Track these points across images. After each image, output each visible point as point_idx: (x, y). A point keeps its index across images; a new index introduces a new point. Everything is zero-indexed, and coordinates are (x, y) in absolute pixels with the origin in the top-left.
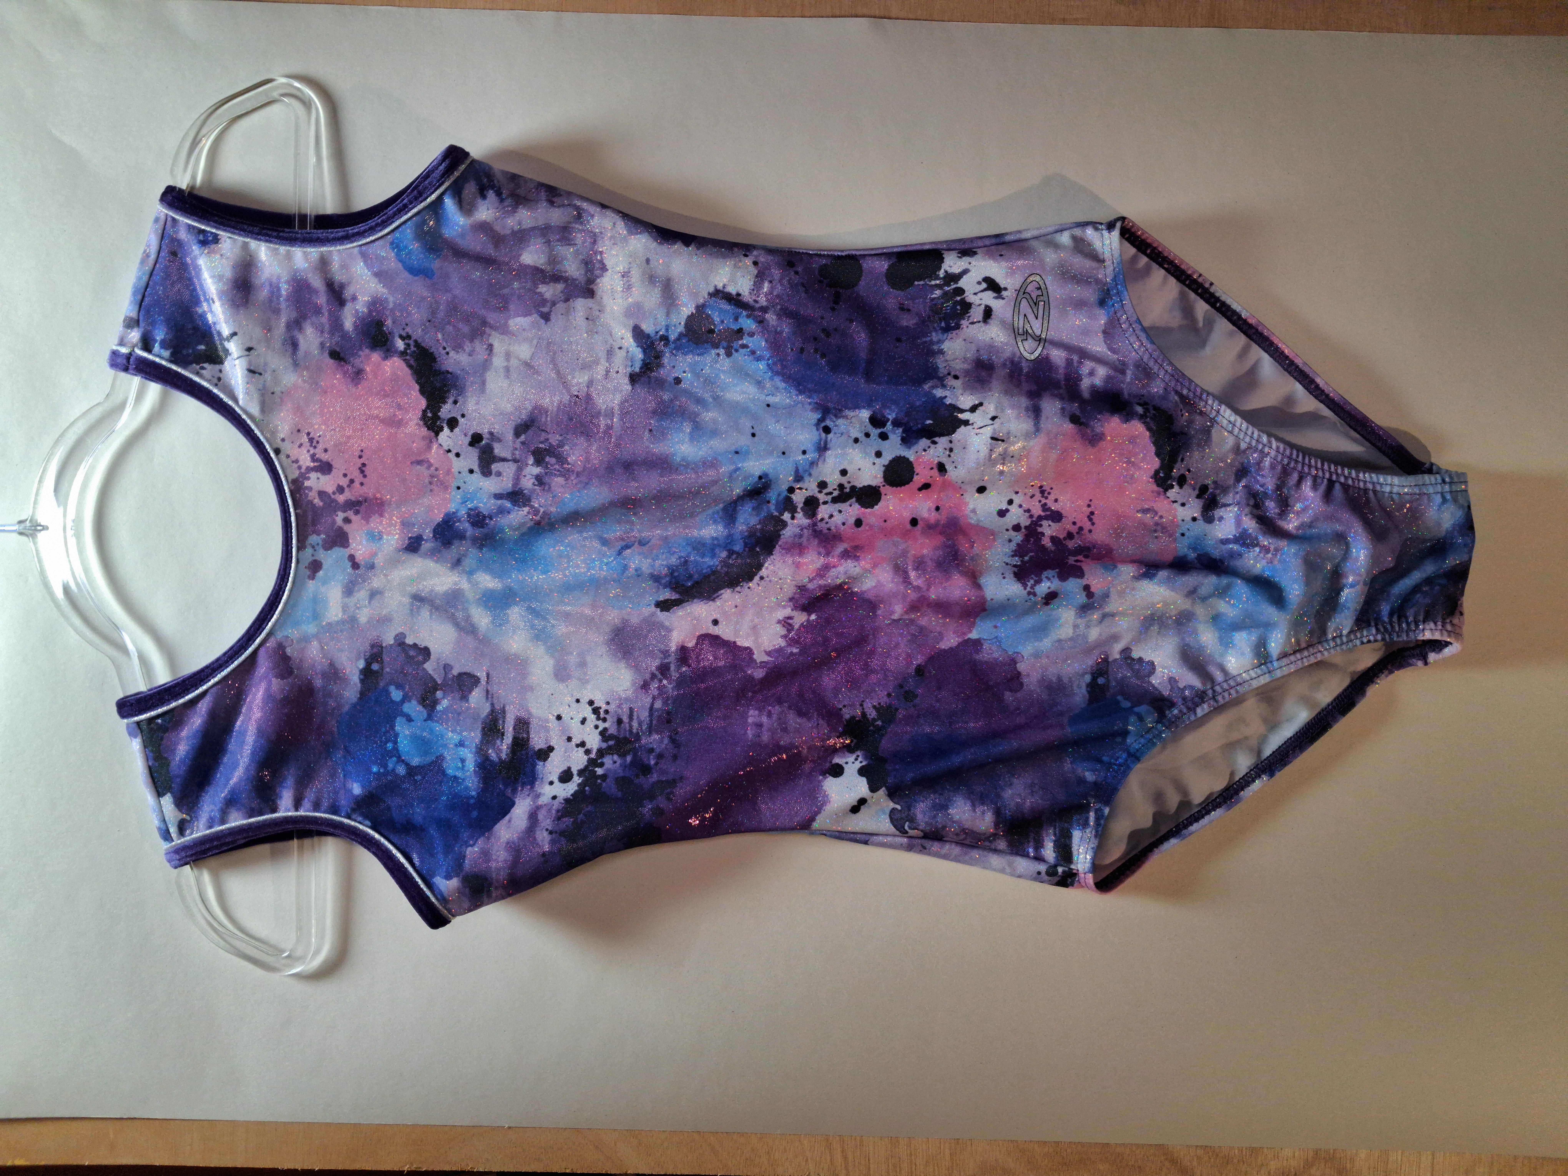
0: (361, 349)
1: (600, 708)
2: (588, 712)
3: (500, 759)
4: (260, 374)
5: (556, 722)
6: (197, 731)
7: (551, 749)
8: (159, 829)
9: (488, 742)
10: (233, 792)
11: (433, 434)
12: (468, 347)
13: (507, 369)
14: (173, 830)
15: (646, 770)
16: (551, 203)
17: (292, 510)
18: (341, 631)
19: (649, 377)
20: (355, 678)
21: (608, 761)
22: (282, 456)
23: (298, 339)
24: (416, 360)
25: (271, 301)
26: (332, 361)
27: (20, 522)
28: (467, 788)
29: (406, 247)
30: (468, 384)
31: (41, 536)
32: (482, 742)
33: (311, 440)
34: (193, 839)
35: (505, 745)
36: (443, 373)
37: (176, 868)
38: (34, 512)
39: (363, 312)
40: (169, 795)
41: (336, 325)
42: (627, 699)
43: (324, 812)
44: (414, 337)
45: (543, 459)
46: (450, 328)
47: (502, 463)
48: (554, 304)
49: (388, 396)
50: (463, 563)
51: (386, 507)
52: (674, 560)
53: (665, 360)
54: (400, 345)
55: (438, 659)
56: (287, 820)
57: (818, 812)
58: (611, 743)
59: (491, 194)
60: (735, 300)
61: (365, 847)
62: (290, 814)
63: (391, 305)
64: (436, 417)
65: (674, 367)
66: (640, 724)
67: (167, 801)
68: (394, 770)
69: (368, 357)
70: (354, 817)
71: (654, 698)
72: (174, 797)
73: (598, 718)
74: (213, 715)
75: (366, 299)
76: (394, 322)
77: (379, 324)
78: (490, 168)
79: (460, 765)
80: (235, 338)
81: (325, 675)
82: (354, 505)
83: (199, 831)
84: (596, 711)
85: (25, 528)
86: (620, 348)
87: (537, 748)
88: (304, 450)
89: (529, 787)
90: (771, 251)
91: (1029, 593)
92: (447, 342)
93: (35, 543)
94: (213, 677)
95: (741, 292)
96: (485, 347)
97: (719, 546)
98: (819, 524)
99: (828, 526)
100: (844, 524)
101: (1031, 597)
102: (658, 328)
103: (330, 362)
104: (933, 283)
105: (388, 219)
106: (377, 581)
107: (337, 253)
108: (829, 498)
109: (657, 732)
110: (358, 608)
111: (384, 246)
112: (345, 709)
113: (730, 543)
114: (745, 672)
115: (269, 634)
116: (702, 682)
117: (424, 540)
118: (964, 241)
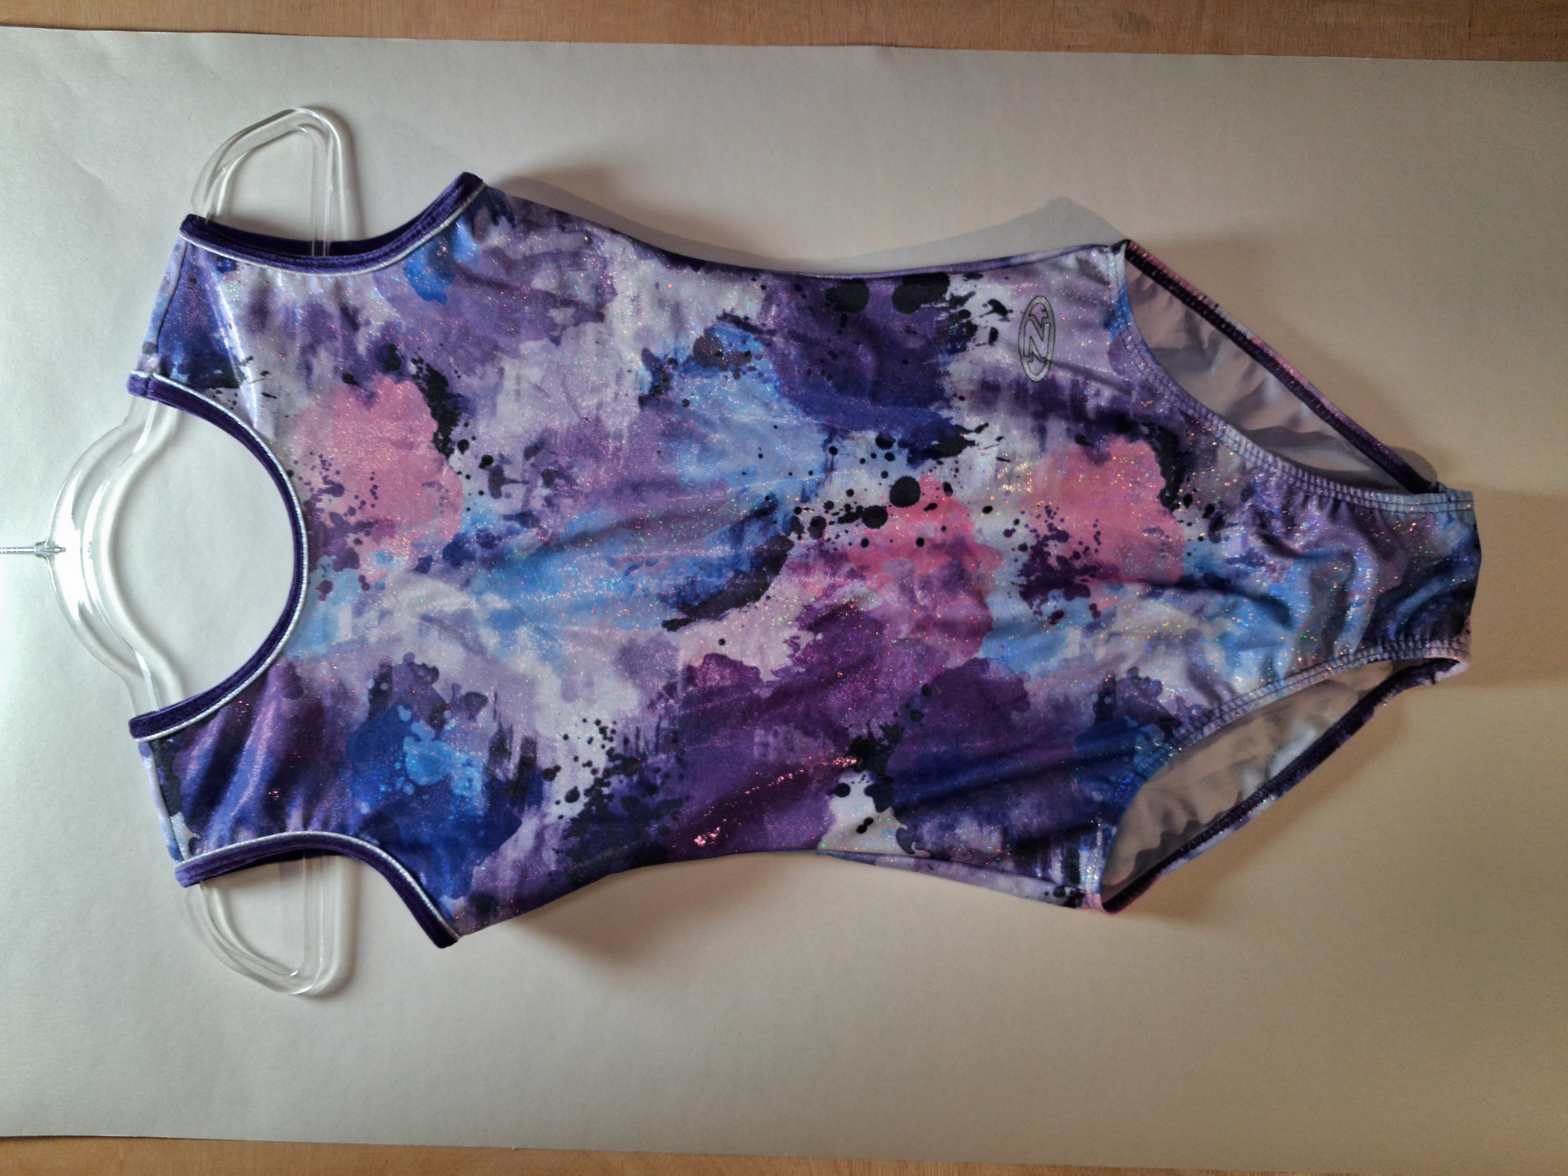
0: (374, 373)
1: (607, 728)
2: (594, 732)
3: (507, 778)
4: (275, 398)
5: (564, 741)
6: (208, 751)
7: (557, 769)
8: (170, 847)
9: (495, 762)
10: (242, 811)
11: (444, 456)
12: (479, 370)
13: (518, 393)
14: (183, 849)
15: (652, 789)
16: (563, 229)
17: (303, 531)
18: (351, 651)
19: (658, 400)
20: (364, 698)
21: (614, 780)
22: (295, 479)
23: (312, 364)
24: (428, 384)
25: (286, 326)
26: (345, 385)
27: (38, 544)
28: (474, 808)
29: (420, 273)
30: (479, 407)
31: (58, 558)
32: (489, 761)
33: (323, 462)
34: (204, 857)
35: (512, 765)
36: (454, 396)
37: (186, 886)
38: (52, 534)
39: (376, 336)
40: (180, 814)
41: (350, 348)
42: (634, 719)
43: (333, 832)
44: (427, 361)
45: (553, 481)
46: (461, 352)
47: (512, 485)
48: (564, 328)
49: (400, 419)
50: (473, 584)
51: (397, 529)
52: (681, 580)
53: (674, 383)
54: (413, 368)
55: (447, 679)
56: (296, 839)
57: (824, 833)
58: (618, 762)
59: (503, 220)
60: (743, 324)
61: (374, 867)
62: (298, 833)
63: (404, 330)
64: (447, 440)
65: (682, 389)
66: (647, 743)
67: (178, 820)
68: (402, 789)
69: (380, 381)
70: (362, 836)
71: (661, 718)
72: (185, 816)
73: (605, 738)
74: (224, 734)
75: (379, 323)
76: (406, 346)
77: (392, 348)
78: (503, 194)
79: (467, 784)
80: (250, 362)
81: (334, 695)
82: (365, 527)
83: (209, 850)
84: (603, 731)
85: (43, 550)
86: (630, 371)
87: (544, 767)
88: (316, 473)
89: (535, 806)
90: (778, 275)
91: (1035, 613)
92: (458, 366)
93: (52, 565)
94: (225, 697)
95: (749, 315)
96: (496, 370)
97: (726, 566)
98: (825, 544)
99: (834, 546)
100: (850, 544)
101: (1038, 616)
102: (667, 351)
103: (343, 385)
104: (939, 305)
105: (402, 244)
106: (387, 601)
107: (351, 278)
108: (836, 518)
109: (664, 751)
110: (368, 628)
111: (396, 273)
112: (354, 729)
113: (737, 563)
114: (752, 692)
115: (280, 654)
116: (709, 701)
117: (433, 561)
118: (969, 264)
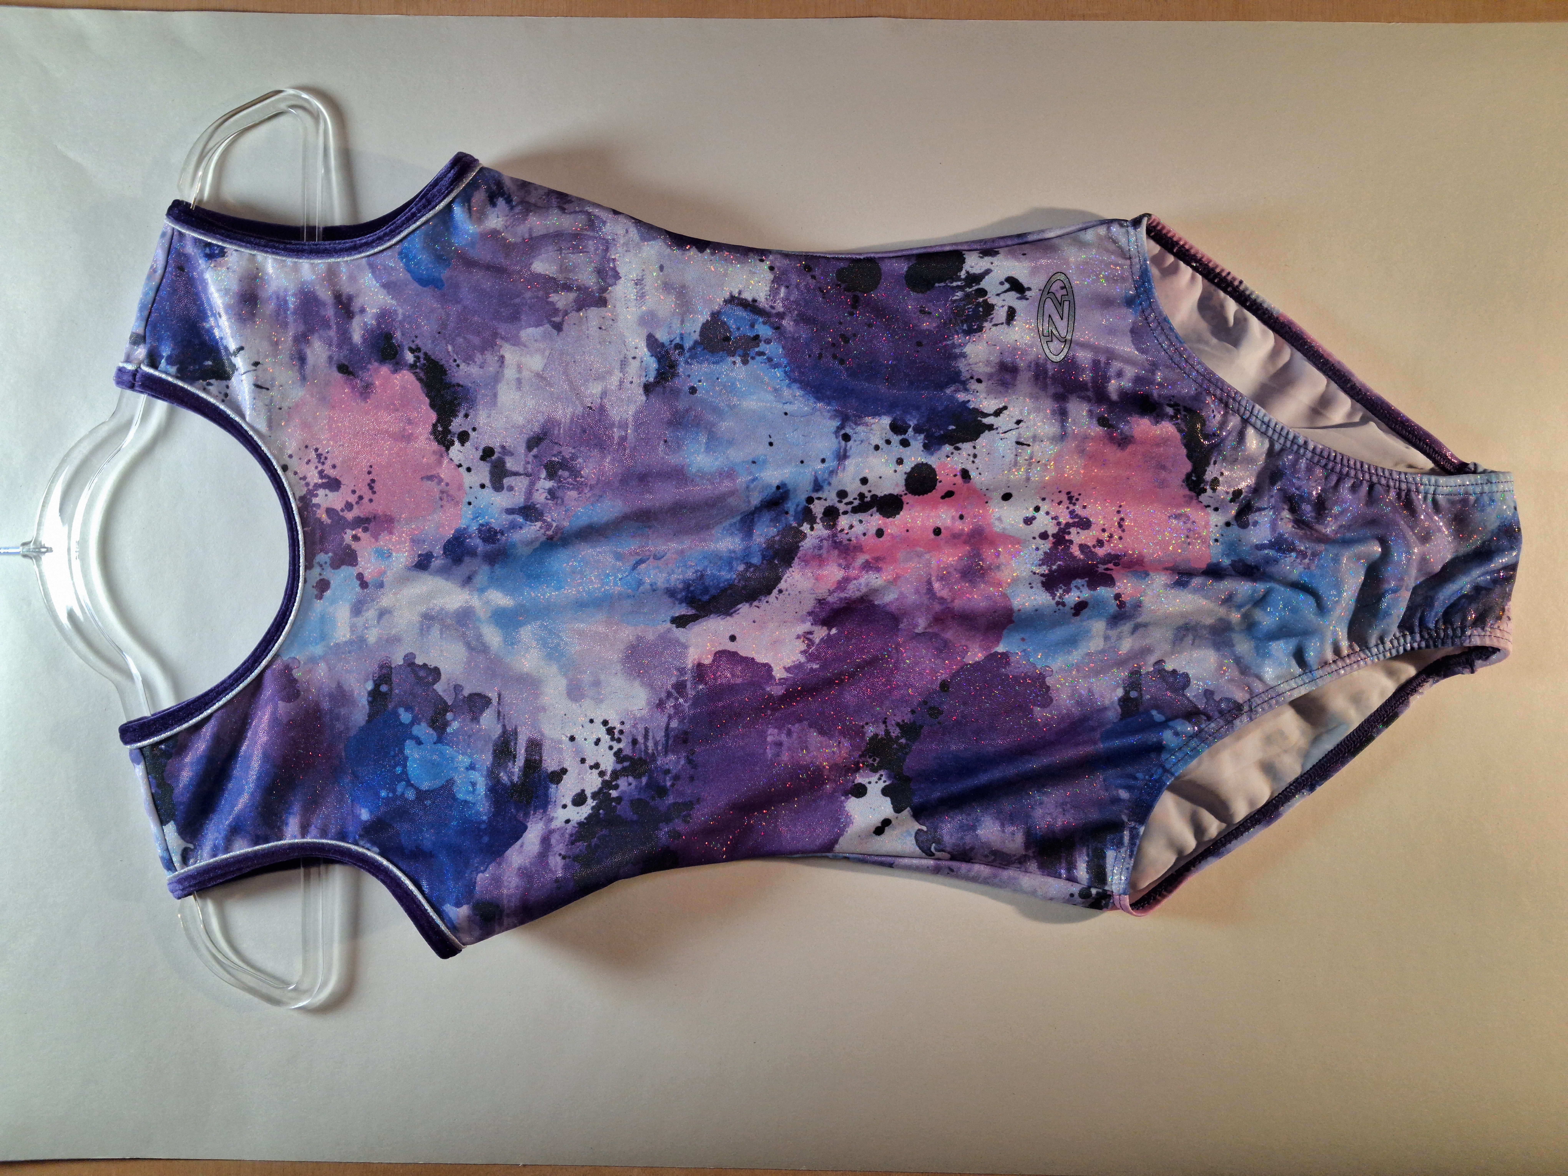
0: (369, 362)
1: (615, 728)
2: (602, 732)
3: (512, 782)
4: (268, 389)
5: (570, 743)
6: (201, 757)
7: (564, 771)
8: (162, 858)
9: (499, 765)
10: (237, 818)
11: (444, 449)
12: (479, 358)
13: (519, 381)
14: (176, 859)
15: (662, 792)
16: (563, 210)
17: (299, 528)
18: (349, 652)
19: (664, 387)
20: (363, 701)
21: (623, 783)
22: (290, 473)
23: (305, 353)
24: (426, 373)
25: (278, 314)
26: (340, 375)
27: (24, 544)
28: (478, 813)
29: (415, 257)
30: (479, 397)
31: (45, 558)
32: (493, 764)
33: (319, 456)
34: (197, 868)
35: (517, 768)
36: (454, 386)
37: (179, 898)
38: (38, 534)
39: (372, 324)
40: (172, 822)
41: (345, 337)
42: (642, 719)
43: (331, 839)
44: (424, 349)
45: (556, 473)
46: (460, 340)
47: (513, 478)
48: (566, 313)
49: (398, 410)
50: (475, 581)
51: (396, 524)
52: (690, 574)
53: (680, 370)
54: (410, 357)
55: (449, 680)
56: (292, 847)
57: (841, 834)
58: (626, 764)
59: (501, 202)
60: (751, 306)
61: (374, 874)
62: (296, 841)
63: (400, 317)
64: (447, 431)
65: (689, 376)
66: (656, 744)
67: (170, 829)
68: (403, 794)
69: (377, 371)
70: (361, 843)
71: (670, 718)
72: (177, 824)
73: (613, 739)
74: (217, 740)
75: (375, 311)
76: (403, 335)
77: (388, 337)
78: (500, 175)
79: (471, 788)
80: (241, 352)
81: (332, 697)
82: (363, 522)
83: (204, 860)
84: (610, 731)
85: (29, 551)
86: (634, 358)
87: (550, 770)
88: (312, 466)
89: (541, 811)
90: (786, 255)
91: (1058, 603)
92: (457, 354)
93: (39, 566)
94: (218, 701)
95: (757, 298)
96: (496, 358)
97: (737, 559)
98: (839, 535)
99: (848, 537)
100: (864, 534)
101: (1061, 607)
102: (672, 337)
103: (338, 376)
104: (955, 284)
105: (397, 228)
106: (386, 600)
107: (345, 263)
108: (849, 507)
109: (673, 752)
110: (366, 628)
111: (391, 257)
112: (353, 733)
113: (747, 555)
114: (764, 689)
115: (277, 655)
116: (720, 701)
117: (433, 557)
118: (985, 241)
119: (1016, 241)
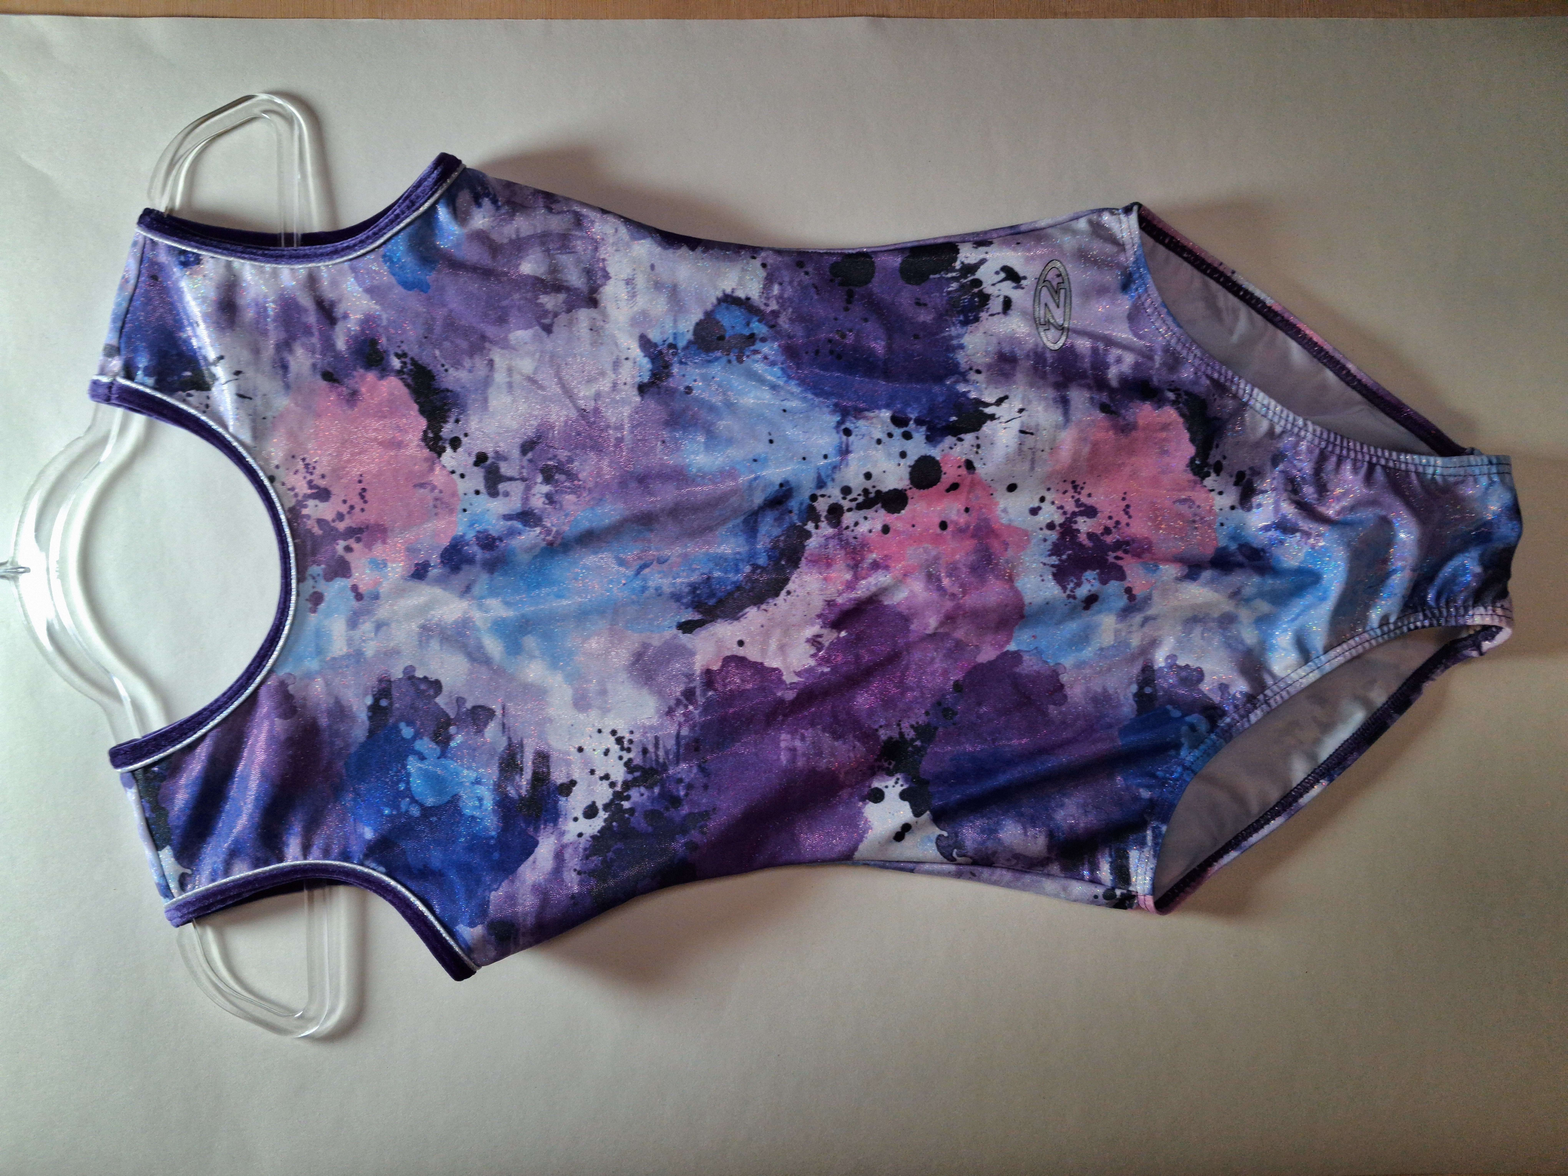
0: (355, 369)
1: (623, 737)
2: (611, 742)
3: (520, 795)
4: (250, 398)
5: (579, 755)
6: (197, 778)
7: (573, 783)
8: (158, 884)
9: (507, 779)
10: (236, 841)
11: (435, 455)
12: (467, 363)
13: (510, 385)
14: (173, 885)
15: (676, 801)
16: (550, 210)
17: (290, 540)
18: (347, 666)
19: (659, 388)
20: (362, 715)
21: (634, 793)
22: (277, 484)
23: (288, 361)
24: (413, 379)
25: (258, 323)
26: (325, 382)
28: (486, 829)
29: (399, 260)
30: (470, 401)
31: (23, 579)
32: (499, 779)
33: (307, 466)
34: (195, 894)
35: (524, 781)
36: (443, 391)
37: (177, 926)
38: (14, 554)
39: (355, 330)
40: (168, 847)
41: (328, 344)
42: (652, 727)
43: (335, 860)
44: (411, 354)
45: (552, 477)
46: (447, 344)
47: (509, 483)
48: (556, 315)
49: (385, 417)
50: (473, 590)
51: (389, 534)
52: (694, 578)
53: (675, 369)
54: (396, 363)
55: (451, 692)
56: (295, 869)
57: (861, 839)
58: (637, 774)
59: (486, 202)
60: (745, 304)
61: (381, 895)
62: (298, 862)
63: (385, 323)
64: (438, 438)
65: (684, 376)
66: (667, 753)
67: (167, 854)
68: (407, 811)
69: (363, 377)
70: (367, 863)
71: (680, 725)
72: (174, 849)
73: (622, 749)
74: (213, 760)
75: (358, 316)
76: (388, 340)
77: (373, 342)
78: (484, 176)
79: (477, 803)
80: (222, 361)
81: (330, 713)
82: (354, 533)
83: (201, 885)
84: (619, 741)
85: (6, 571)
86: (627, 359)
87: (559, 782)
88: (300, 476)
89: (552, 825)
90: (779, 252)
91: (1069, 596)
92: (445, 359)
93: (17, 587)
94: (213, 720)
95: (750, 295)
96: (486, 362)
97: (742, 560)
98: (845, 532)
99: (853, 534)
100: (870, 531)
101: (1071, 600)
102: (665, 337)
103: (324, 384)
104: (950, 275)
105: (380, 230)
106: (383, 612)
107: (325, 269)
108: (854, 504)
109: (685, 760)
110: (364, 641)
111: (374, 260)
112: (353, 749)
113: (752, 557)
114: (775, 694)
115: (271, 672)
116: (730, 706)
117: (430, 566)
118: (977, 234)
119: (1009, 232)
